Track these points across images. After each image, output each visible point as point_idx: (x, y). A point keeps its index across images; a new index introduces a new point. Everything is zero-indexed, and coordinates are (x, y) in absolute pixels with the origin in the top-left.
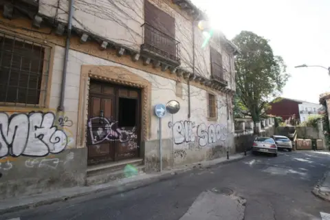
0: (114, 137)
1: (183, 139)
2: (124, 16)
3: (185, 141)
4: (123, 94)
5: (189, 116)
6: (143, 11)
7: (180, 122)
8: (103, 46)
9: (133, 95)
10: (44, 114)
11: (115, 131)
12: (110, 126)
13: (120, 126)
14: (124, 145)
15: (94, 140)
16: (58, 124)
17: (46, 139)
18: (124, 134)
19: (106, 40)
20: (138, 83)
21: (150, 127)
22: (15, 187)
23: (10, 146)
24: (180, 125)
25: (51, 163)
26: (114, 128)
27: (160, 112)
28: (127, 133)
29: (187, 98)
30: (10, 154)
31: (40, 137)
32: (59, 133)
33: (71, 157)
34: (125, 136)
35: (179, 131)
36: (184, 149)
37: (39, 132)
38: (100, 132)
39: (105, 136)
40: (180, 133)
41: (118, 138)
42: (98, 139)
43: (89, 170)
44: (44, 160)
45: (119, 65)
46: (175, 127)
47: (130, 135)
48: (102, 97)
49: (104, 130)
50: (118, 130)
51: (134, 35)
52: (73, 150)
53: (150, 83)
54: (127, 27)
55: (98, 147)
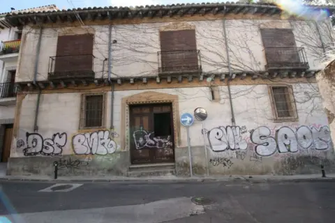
0: (151, 145)
1: (226, 146)
2: (143, 54)
3: (228, 148)
4: (157, 110)
5: (233, 120)
6: (159, 42)
7: (219, 128)
8: (131, 82)
9: (166, 110)
10: (104, 131)
11: (152, 139)
12: (148, 136)
13: (156, 135)
14: (161, 151)
15: (137, 146)
16: (111, 137)
17: (106, 145)
18: (160, 142)
19: (132, 78)
20: (165, 99)
21: (179, 135)
22: (93, 171)
23: (91, 149)
24: (219, 131)
25: (108, 159)
26: (151, 138)
27: (186, 121)
28: (163, 141)
29: (228, 101)
30: (91, 153)
31: (103, 144)
32: (112, 142)
33: (119, 157)
34: (161, 144)
35: (218, 137)
36: (228, 157)
37: (102, 141)
38: (141, 140)
39: (144, 144)
40: (220, 139)
41: (155, 145)
42: (140, 145)
43: (132, 166)
44: (105, 157)
45: (147, 90)
46: (213, 134)
47: (166, 143)
48: (141, 115)
49: (144, 139)
50: (155, 139)
51: (152, 64)
52: (120, 152)
53: (176, 97)
54: (146, 62)
55: (140, 151)
